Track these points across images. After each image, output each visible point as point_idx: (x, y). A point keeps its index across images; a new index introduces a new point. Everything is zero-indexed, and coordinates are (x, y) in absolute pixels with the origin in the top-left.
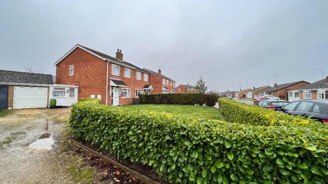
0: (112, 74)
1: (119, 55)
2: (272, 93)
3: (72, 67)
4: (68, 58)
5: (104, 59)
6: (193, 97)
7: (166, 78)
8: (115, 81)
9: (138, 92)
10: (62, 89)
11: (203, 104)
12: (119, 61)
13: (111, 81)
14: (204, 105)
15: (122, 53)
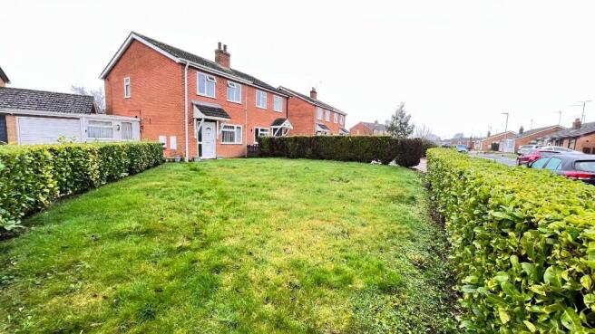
0: (198, 93)
1: (222, 54)
2: (566, 142)
3: (127, 81)
4: (120, 63)
5: (178, 60)
6: (368, 146)
7: (325, 108)
8: (202, 109)
9: (260, 132)
10: (107, 123)
11: (391, 160)
12: (220, 69)
13: (195, 108)
14: (393, 163)
15: (228, 51)
